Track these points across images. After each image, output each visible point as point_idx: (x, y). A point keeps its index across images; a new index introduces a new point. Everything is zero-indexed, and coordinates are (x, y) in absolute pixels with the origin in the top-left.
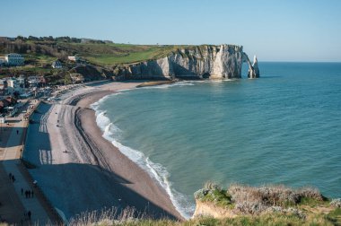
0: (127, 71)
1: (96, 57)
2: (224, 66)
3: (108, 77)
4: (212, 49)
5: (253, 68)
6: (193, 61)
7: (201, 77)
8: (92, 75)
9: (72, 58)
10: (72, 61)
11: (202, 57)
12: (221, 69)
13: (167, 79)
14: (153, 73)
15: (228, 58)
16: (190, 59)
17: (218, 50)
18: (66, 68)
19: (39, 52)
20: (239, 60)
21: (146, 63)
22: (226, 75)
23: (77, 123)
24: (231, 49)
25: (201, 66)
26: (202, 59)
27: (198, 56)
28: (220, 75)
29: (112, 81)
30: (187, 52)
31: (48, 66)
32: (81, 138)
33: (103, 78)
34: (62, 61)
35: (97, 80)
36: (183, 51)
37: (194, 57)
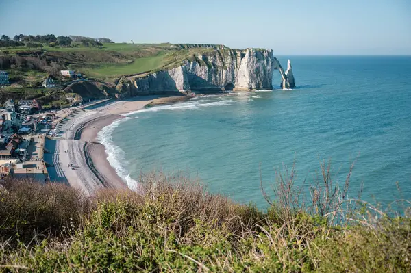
0: (132, 85)
1: (93, 67)
2: (251, 75)
3: (110, 96)
4: (236, 54)
5: (285, 77)
6: (213, 70)
7: (223, 88)
8: (90, 93)
9: (65, 73)
10: (66, 77)
11: (224, 64)
12: (248, 79)
13: (181, 94)
14: (165, 86)
15: (255, 66)
16: (209, 67)
17: (243, 56)
18: (60, 87)
19: (25, 67)
20: (269, 67)
21: (155, 75)
22: (253, 87)
23: (89, 162)
24: (259, 54)
25: (223, 77)
26: (224, 67)
27: (219, 63)
28: (246, 86)
29: (115, 99)
30: (205, 59)
31: (39, 85)
32: (98, 181)
33: (104, 97)
34: (53, 78)
35: (98, 99)
36: (200, 57)
37: (214, 65)
